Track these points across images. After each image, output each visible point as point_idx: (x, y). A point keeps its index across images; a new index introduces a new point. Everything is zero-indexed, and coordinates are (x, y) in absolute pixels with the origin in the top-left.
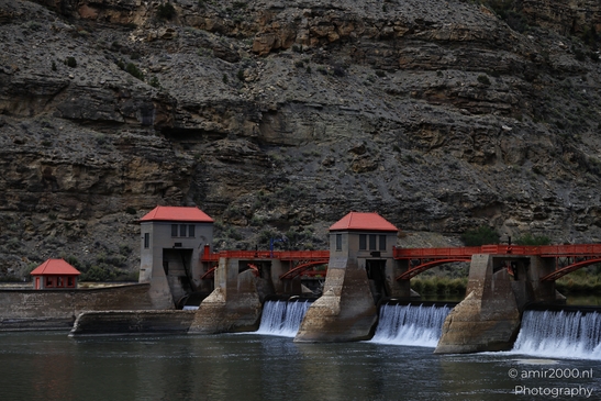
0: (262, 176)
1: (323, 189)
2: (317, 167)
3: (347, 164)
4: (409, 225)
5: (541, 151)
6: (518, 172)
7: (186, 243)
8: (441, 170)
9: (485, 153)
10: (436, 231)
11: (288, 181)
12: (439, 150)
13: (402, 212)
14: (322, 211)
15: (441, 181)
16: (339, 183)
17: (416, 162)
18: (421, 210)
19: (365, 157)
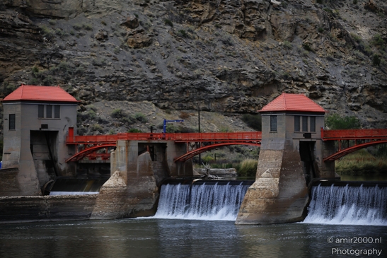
0: (35, 51)
1: (100, 66)
2: (90, 41)
3: (121, 38)
4: (190, 104)
5: (310, 27)
6: (289, 48)
7: (53, 125)
8: (215, 46)
9: (256, 28)
10: (216, 110)
11: (61, 57)
12: (210, 24)
13: (183, 90)
14: (102, 89)
15: (217, 58)
16: (115, 60)
17: (189, 38)
18: (202, 88)
19: (139, 32)
